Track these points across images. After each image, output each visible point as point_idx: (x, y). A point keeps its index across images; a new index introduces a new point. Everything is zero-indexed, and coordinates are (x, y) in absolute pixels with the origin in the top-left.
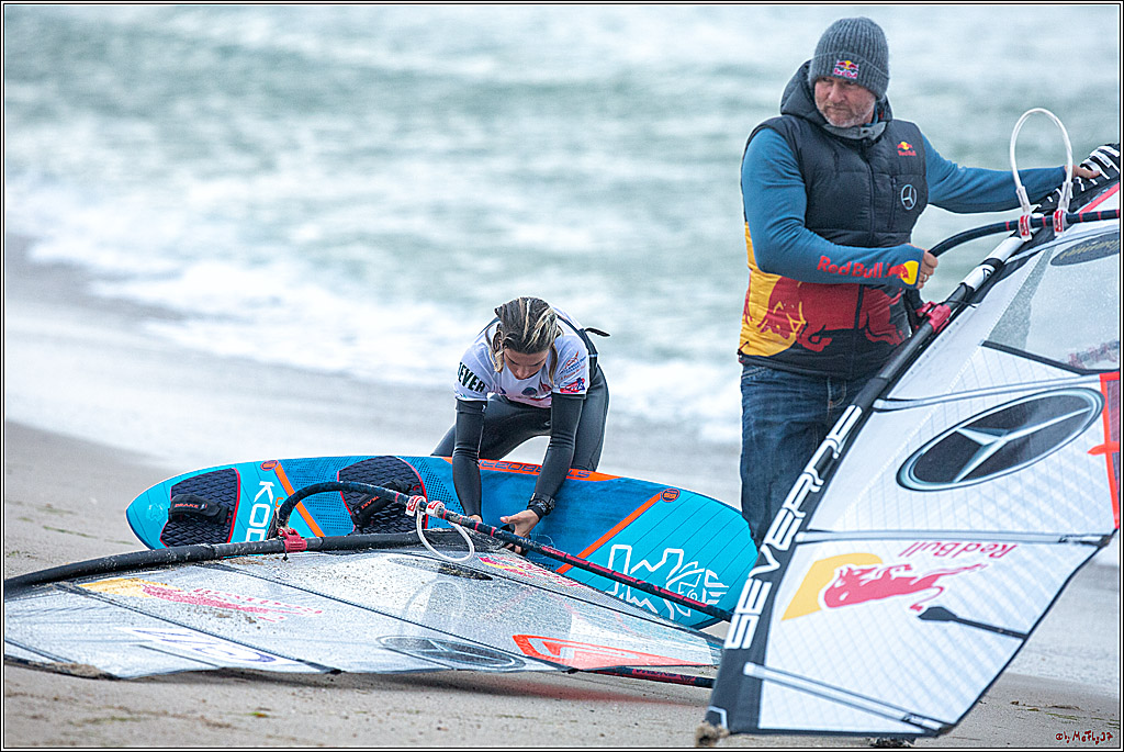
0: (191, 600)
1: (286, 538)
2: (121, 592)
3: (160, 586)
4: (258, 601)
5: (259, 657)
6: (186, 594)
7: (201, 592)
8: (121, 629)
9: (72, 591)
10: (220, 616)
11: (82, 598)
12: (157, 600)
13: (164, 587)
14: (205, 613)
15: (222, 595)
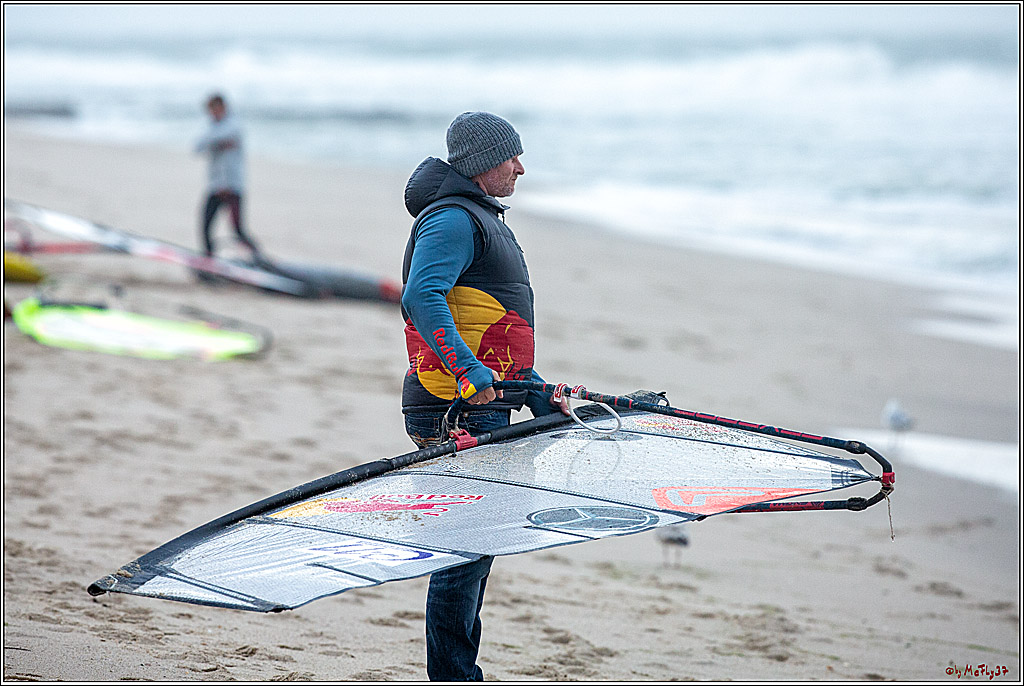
0: (367, 509)
1: (457, 439)
2: (305, 514)
3: (341, 500)
4: (426, 497)
5: (417, 555)
6: (362, 503)
7: (376, 499)
8: (300, 550)
9: (261, 522)
10: (390, 519)
11: (269, 526)
12: (336, 514)
13: (344, 501)
14: (377, 518)
15: (395, 497)
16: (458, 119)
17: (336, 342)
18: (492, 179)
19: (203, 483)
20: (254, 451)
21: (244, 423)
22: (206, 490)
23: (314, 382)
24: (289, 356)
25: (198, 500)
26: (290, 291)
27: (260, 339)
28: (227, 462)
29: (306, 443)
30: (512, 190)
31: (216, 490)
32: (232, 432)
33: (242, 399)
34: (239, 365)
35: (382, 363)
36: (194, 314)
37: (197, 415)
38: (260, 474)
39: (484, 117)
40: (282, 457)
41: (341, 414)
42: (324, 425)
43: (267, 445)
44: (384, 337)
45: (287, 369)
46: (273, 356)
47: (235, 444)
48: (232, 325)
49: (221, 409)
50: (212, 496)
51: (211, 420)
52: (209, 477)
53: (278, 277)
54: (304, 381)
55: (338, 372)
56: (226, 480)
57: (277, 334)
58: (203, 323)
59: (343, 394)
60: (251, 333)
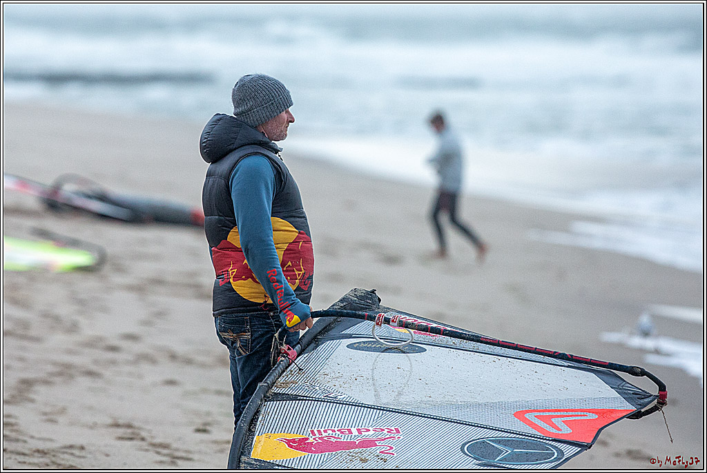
16: (241, 80)
17: (157, 258)
18: (271, 127)
19: (50, 368)
20: (92, 344)
21: (82, 321)
22: (52, 374)
23: (139, 289)
24: (119, 269)
25: (46, 382)
26: (120, 217)
27: (96, 255)
28: (70, 352)
29: (132, 337)
30: (286, 135)
31: (60, 374)
32: (73, 328)
33: (81, 302)
34: (78, 276)
35: (193, 274)
36: (43, 235)
37: (46, 315)
38: (96, 362)
39: (262, 78)
40: (113, 349)
41: (161, 314)
42: (147, 323)
43: (101, 339)
44: (194, 253)
45: (118, 279)
46: (107, 269)
47: (76, 338)
48: (72, 244)
49: (66, 310)
50: (58, 379)
51: (57, 319)
52: (55, 364)
53: (110, 206)
54: (131, 288)
55: (158, 282)
56: (68, 366)
57: (109, 251)
58: (51, 242)
59: (162, 299)
60: (88, 250)
